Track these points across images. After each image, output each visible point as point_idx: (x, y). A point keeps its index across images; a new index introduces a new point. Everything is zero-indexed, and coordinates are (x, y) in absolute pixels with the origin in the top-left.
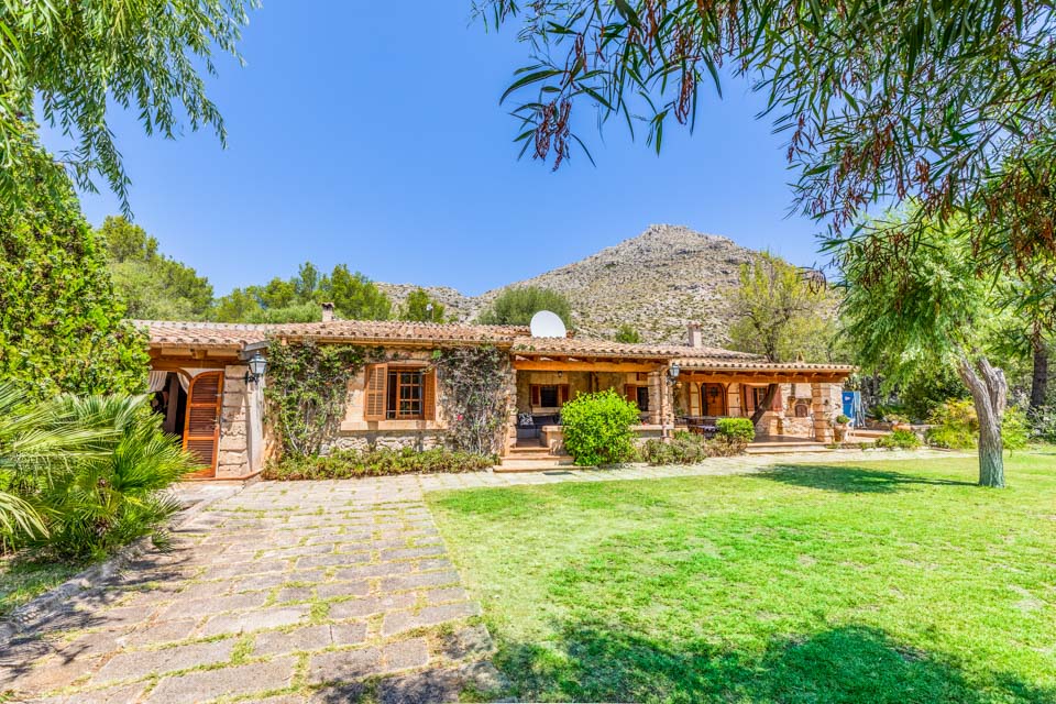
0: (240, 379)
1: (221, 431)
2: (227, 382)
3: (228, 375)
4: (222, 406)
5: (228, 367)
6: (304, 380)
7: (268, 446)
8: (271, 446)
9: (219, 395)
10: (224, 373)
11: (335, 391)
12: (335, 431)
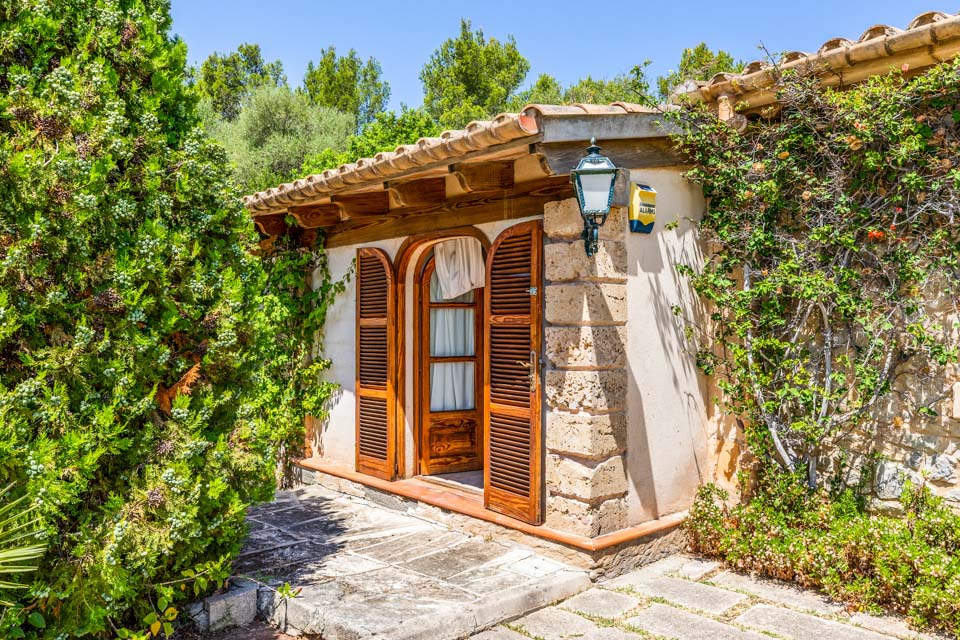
0: (575, 238)
1: (544, 396)
2: (549, 249)
3: (551, 230)
4: (542, 323)
5: (549, 206)
6: (797, 231)
7: (721, 440)
8: (729, 444)
9: (533, 291)
10: (540, 225)
11: (914, 261)
12: (934, 415)
